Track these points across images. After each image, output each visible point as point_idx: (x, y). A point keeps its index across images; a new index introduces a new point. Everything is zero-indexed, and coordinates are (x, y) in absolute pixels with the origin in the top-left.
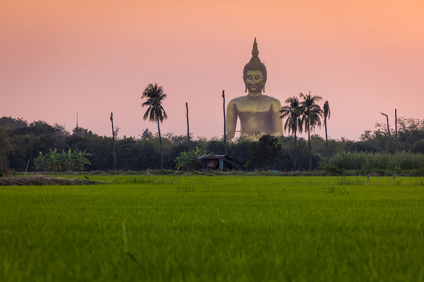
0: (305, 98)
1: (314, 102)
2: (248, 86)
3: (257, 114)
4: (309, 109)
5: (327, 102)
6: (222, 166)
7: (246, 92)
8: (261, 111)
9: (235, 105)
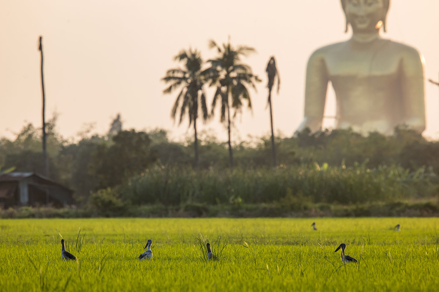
0: (220, 50)
1: (238, 59)
2: (351, 19)
3: (370, 80)
4: (228, 73)
5: (272, 59)
6: (24, 197)
7: (346, 31)
8: (377, 73)
9: (323, 62)
